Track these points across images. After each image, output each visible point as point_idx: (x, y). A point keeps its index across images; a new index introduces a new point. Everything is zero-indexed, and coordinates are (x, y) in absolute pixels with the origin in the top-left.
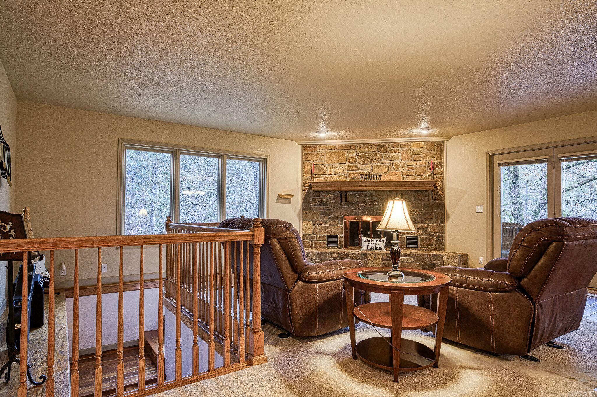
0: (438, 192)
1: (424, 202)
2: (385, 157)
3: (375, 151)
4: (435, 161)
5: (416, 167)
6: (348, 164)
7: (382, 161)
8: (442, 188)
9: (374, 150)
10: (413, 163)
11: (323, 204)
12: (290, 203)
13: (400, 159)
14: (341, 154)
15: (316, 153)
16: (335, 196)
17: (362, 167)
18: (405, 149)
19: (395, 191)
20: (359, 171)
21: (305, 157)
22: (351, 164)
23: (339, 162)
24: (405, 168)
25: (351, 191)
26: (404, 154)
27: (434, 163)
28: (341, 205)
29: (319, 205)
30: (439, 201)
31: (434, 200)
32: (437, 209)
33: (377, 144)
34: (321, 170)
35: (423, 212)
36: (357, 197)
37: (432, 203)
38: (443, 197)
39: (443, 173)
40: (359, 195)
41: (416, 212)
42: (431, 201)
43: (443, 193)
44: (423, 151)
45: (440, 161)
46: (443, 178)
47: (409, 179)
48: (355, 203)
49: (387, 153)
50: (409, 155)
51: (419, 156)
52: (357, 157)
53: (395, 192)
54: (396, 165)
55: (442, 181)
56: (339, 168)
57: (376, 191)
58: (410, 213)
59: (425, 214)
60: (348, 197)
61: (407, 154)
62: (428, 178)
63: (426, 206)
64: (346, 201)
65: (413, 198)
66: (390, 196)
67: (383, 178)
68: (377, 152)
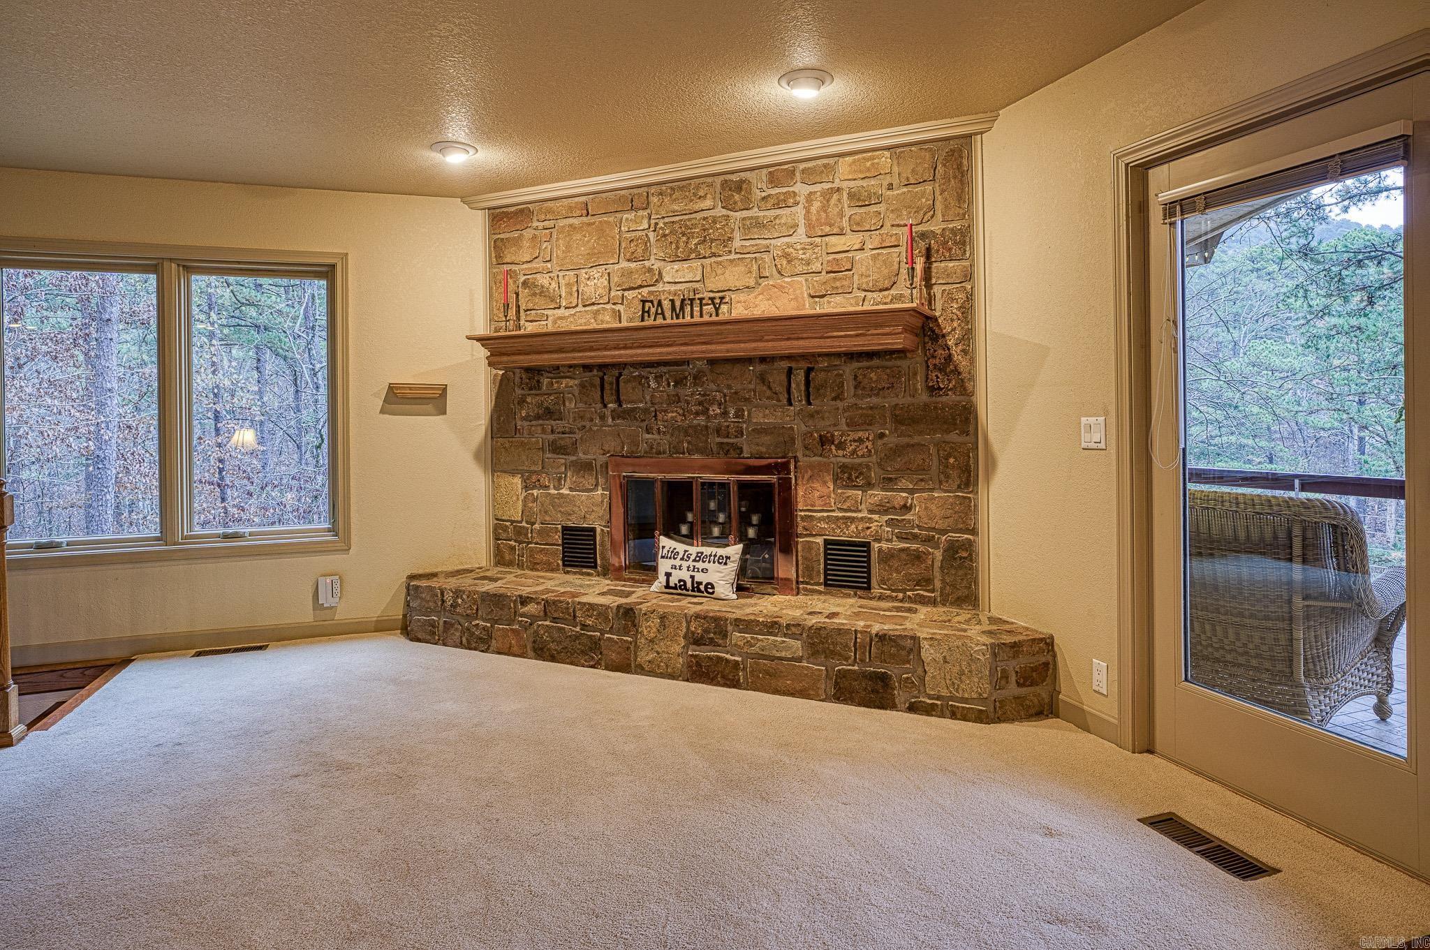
0: (950, 357)
1: (895, 401)
2: (747, 227)
3: (710, 206)
4: (936, 226)
5: (859, 256)
6: (624, 264)
7: (737, 243)
8: (968, 337)
9: (708, 203)
10: (852, 241)
11: (549, 413)
12: (444, 413)
13: (802, 230)
14: (601, 231)
15: (528, 234)
16: (582, 386)
17: (672, 272)
18: (818, 188)
19: (783, 358)
20: (660, 287)
21: (498, 250)
22: (633, 265)
23: (594, 259)
24: (816, 266)
25: (634, 365)
26: (816, 205)
27: (933, 235)
28: (603, 418)
29: (538, 417)
30: (952, 398)
31: (933, 390)
32: (948, 432)
33: (719, 180)
34: (543, 292)
35: (892, 440)
36: (653, 384)
37: (926, 405)
38: (972, 378)
39: (969, 276)
40: (658, 378)
41: (860, 440)
42: (924, 397)
43: (972, 361)
44: (890, 187)
45: (957, 225)
46: (970, 297)
47: (835, 305)
48: (646, 411)
49: (754, 212)
50: (833, 211)
51: (874, 208)
52: (651, 235)
53: (785, 364)
54: (786, 255)
55: (967, 311)
56: (595, 283)
57: (712, 362)
58: (841, 446)
59: (897, 451)
60: (626, 389)
61: (824, 208)
62: (906, 297)
63: (903, 419)
64: (619, 402)
65: (849, 386)
66: (762, 378)
67: (740, 308)
68: (720, 211)
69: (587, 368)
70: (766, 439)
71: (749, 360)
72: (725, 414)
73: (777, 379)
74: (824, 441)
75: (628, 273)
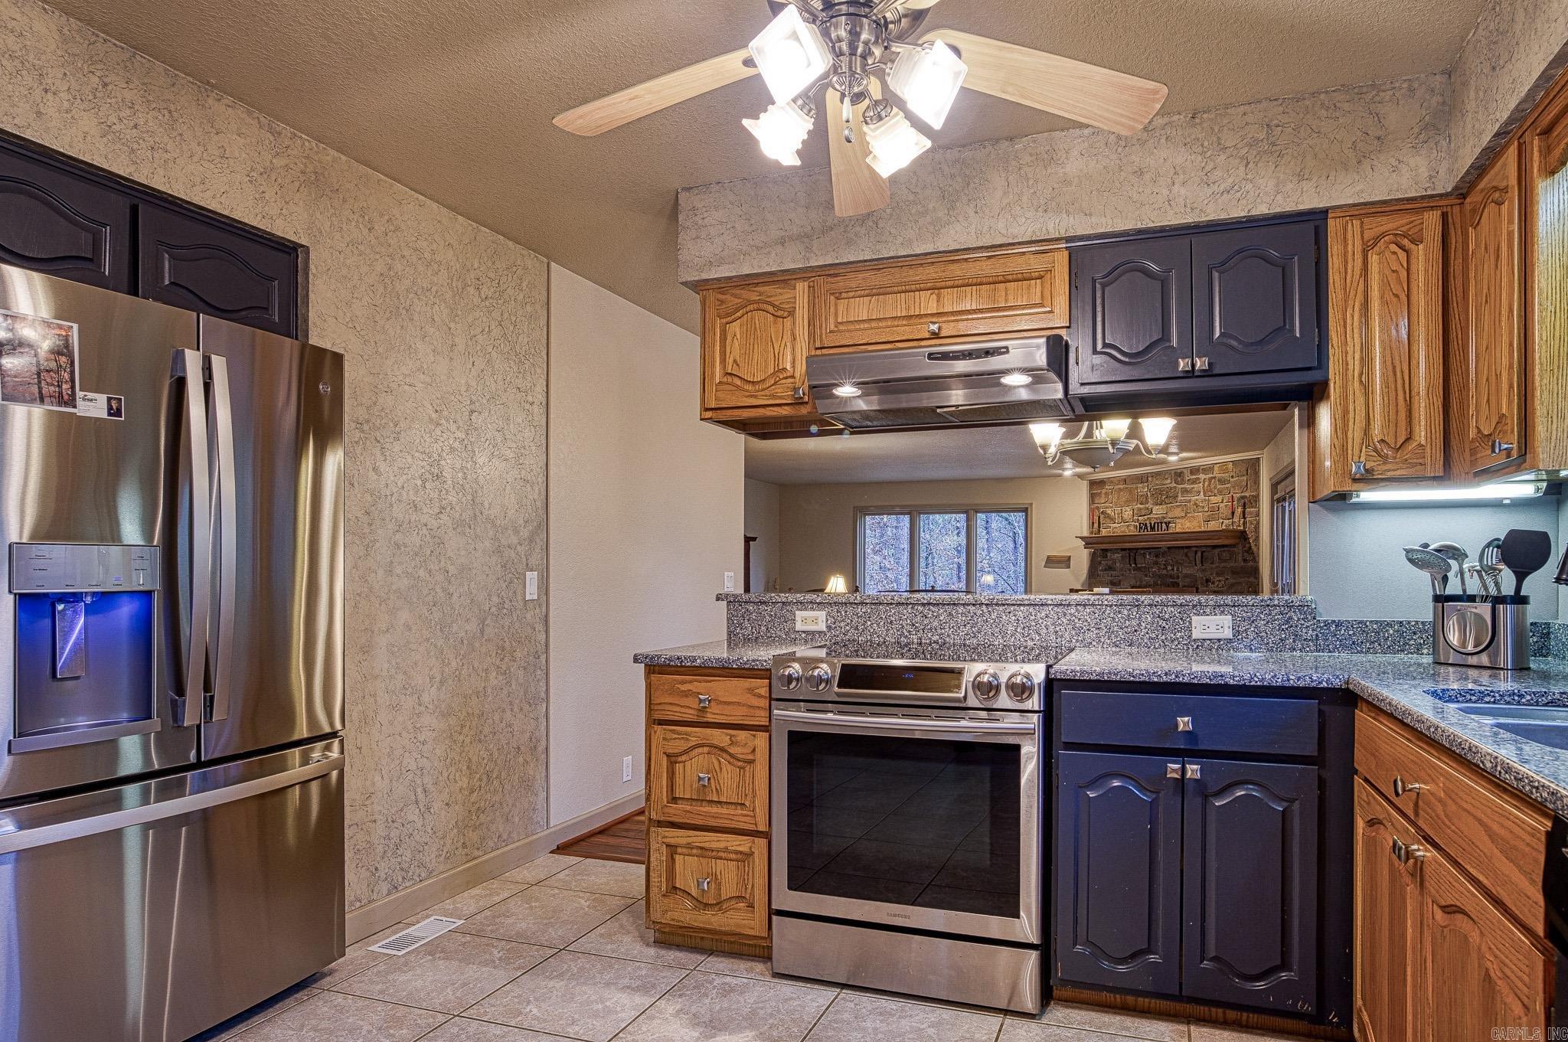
0: (1250, 548)
1: (1232, 564)
2: (1185, 491)
3: (1169, 483)
4: (1247, 494)
5: (1222, 505)
6: (1139, 506)
7: (1180, 498)
9: (1169, 481)
10: (1219, 498)
11: (1110, 568)
12: (1069, 567)
13: (1202, 493)
14: (1130, 491)
15: (1104, 491)
16: (1122, 556)
18: (1207, 476)
19: (1194, 546)
21: (1092, 497)
22: (1142, 506)
23: (1128, 503)
24: (1206, 509)
25: (1142, 549)
26: (1207, 483)
27: (1246, 497)
28: (1130, 570)
29: (1106, 570)
30: (1251, 564)
31: (1245, 560)
32: (1249, 577)
33: (1173, 472)
34: (1108, 516)
35: (1232, 581)
36: (1148, 557)
37: (1242, 567)
38: (1258, 556)
39: (1258, 515)
40: (1150, 554)
41: (1220, 581)
42: (1242, 563)
43: (1258, 549)
44: (1232, 477)
46: (1258, 523)
47: (1213, 526)
48: (1145, 567)
49: (1185, 486)
50: (1212, 486)
51: (1227, 486)
52: (1149, 493)
53: (1194, 549)
54: (1196, 504)
56: (1128, 513)
57: (1169, 548)
58: (1213, 583)
59: (1232, 585)
60: (1139, 559)
61: (1209, 485)
62: (1237, 523)
63: (1235, 572)
64: (1135, 564)
65: (1216, 559)
66: (1187, 555)
67: (1179, 527)
68: (1173, 485)
69: (1123, 550)
70: (1188, 580)
71: (1182, 547)
72: (1173, 569)
73: (1191, 555)
74: (1208, 581)
75: (1140, 509)
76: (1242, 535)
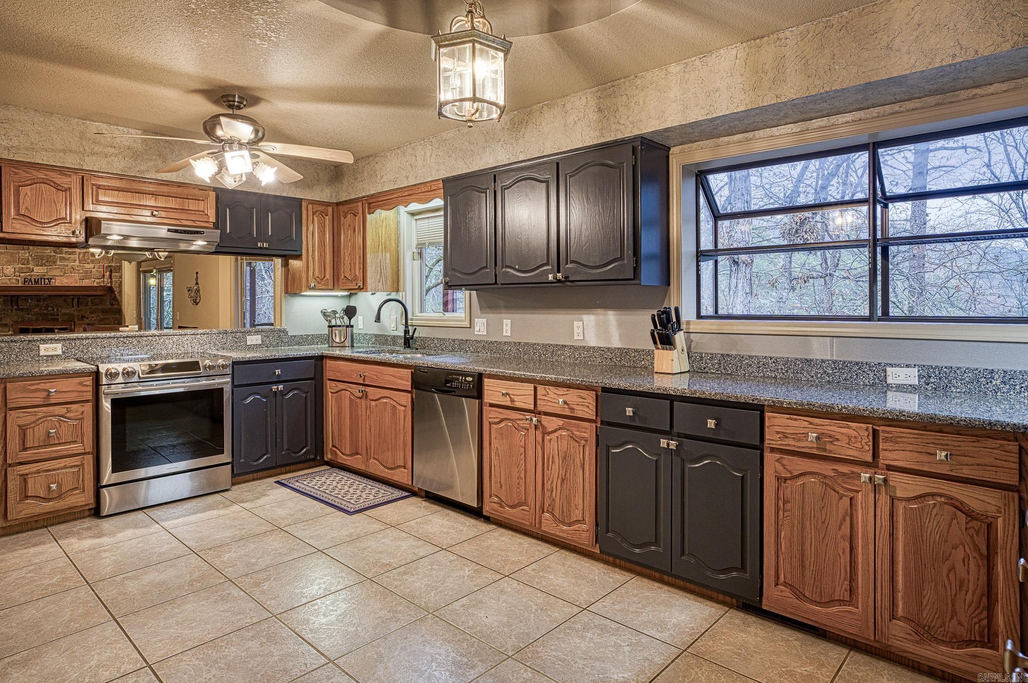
0: (115, 297)
1: (102, 307)
2: (62, 259)
4: (113, 264)
5: (93, 270)
6: (20, 266)
7: (58, 263)
8: (120, 292)
9: (49, 251)
10: (92, 266)
13: (77, 261)
14: (12, 254)
16: (5, 301)
17: (36, 269)
18: (82, 251)
19: (71, 295)
20: (33, 273)
22: (23, 266)
23: (9, 263)
24: (81, 271)
25: (23, 296)
27: (112, 266)
28: (12, 310)
30: (116, 307)
31: (112, 304)
36: (30, 301)
37: (110, 308)
38: (122, 302)
39: (121, 277)
40: (31, 299)
41: (93, 317)
42: (110, 306)
43: (121, 298)
45: (118, 265)
46: (121, 282)
47: (86, 283)
48: (27, 309)
49: (63, 255)
50: (86, 258)
52: (30, 258)
53: (71, 297)
54: (72, 268)
55: (120, 285)
56: (9, 270)
57: (49, 296)
58: (87, 318)
59: (102, 320)
60: (20, 302)
61: (84, 256)
62: (106, 282)
63: (104, 311)
64: (18, 306)
65: (90, 303)
66: (65, 301)
67: (57, 282)
68: (53, 254)
69: (5, 296)
70: (66, 317)
71: (62, 296)
72: (53, 310)
73: (69, 301)
74: (83, 317)
75: (20, 268)
76: (110, 290)
